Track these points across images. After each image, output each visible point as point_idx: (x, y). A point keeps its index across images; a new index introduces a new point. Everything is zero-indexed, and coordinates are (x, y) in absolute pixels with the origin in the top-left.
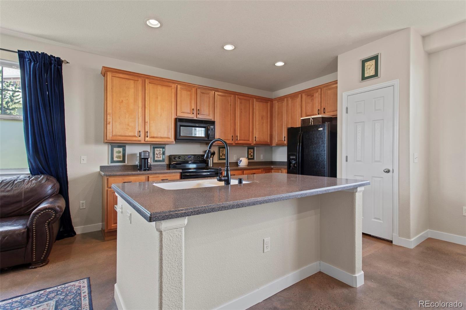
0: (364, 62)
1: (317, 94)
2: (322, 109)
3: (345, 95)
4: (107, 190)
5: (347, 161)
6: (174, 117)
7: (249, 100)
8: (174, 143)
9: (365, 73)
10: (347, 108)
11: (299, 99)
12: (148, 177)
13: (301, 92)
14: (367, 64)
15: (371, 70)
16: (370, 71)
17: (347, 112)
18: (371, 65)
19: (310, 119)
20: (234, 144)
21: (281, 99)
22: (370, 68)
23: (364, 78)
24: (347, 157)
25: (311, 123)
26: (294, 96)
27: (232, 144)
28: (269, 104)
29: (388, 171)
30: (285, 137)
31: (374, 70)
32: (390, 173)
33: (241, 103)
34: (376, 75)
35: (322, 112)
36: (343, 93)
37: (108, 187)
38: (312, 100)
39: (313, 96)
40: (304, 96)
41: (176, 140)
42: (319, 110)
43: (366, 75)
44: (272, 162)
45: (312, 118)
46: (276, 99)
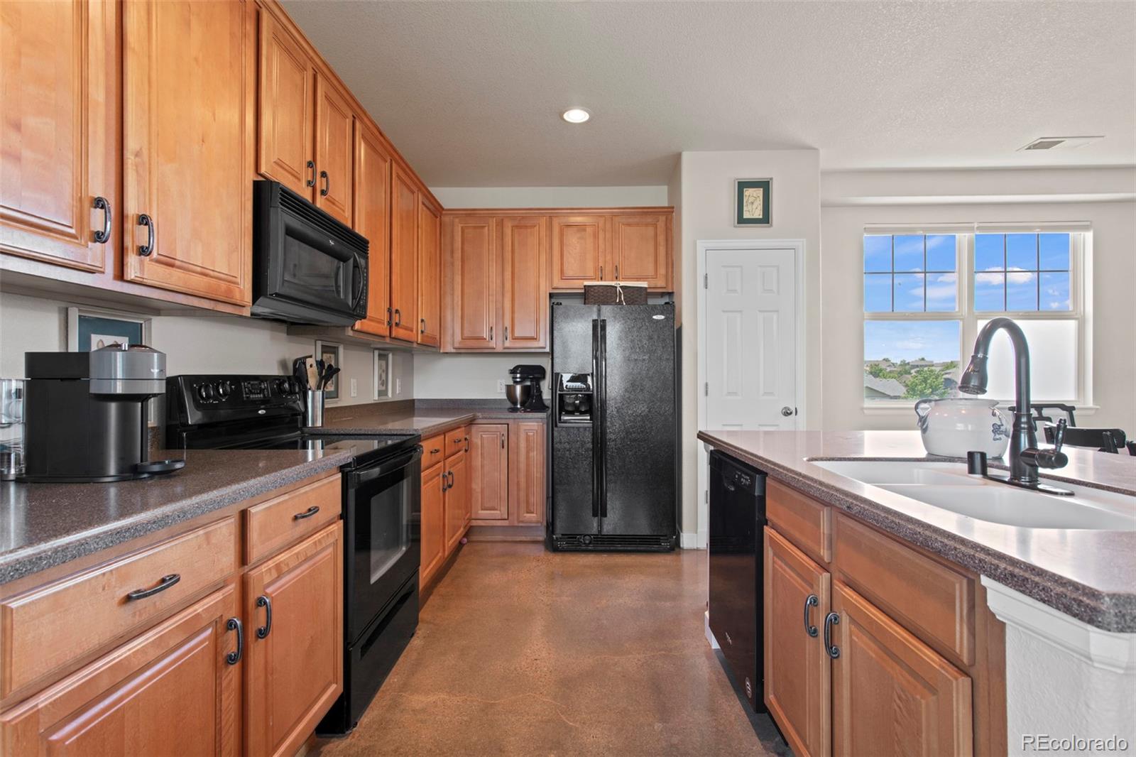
0: (743, 185)
2: (611, 270)
3: (703, 246)
5: (707, 394)
6: (250, 177)
8: (248, 316)
9: (745, 209)
10: (706, 278)
11: (539, 230)
14: (748, 192)
15: (754, 207)
16: (753, 209)
17: (706, 286)
18: (754, 195)
19: (616, 287)
22: (752, 203)
23: (741, 220)
24: (707, 385)
25: (620, 298)
27: (379, 338)
29: (787, 413)
30: (491, 331)
31: (761, 207)
32: (792, 416)
33: (401, 195)
34: (766, 219)
35: (610, 276)
36: (698, 241)
40: (556, 226)
43: (746, 215)
44: (413, 401)
45: (621, 287)
46: (454, 212)
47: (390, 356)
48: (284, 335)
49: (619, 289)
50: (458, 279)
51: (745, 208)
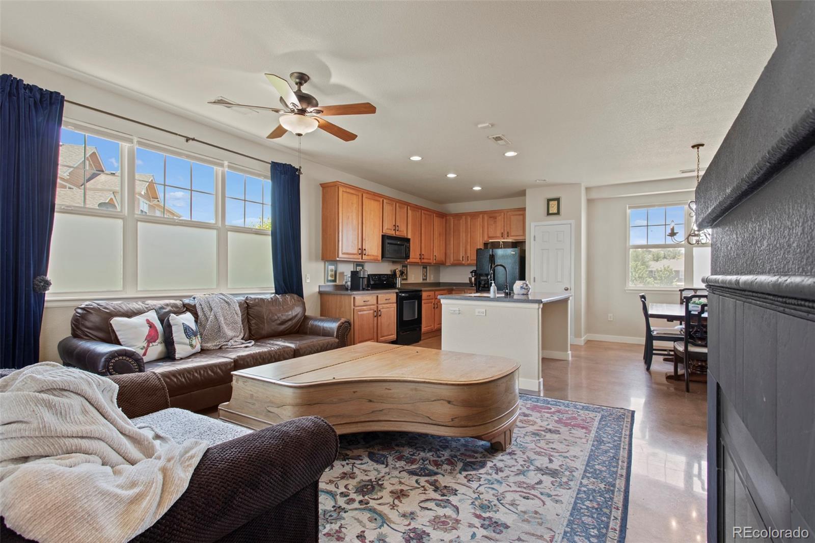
0: (549, 200)
1: (500, 218)
2: (506, 233)
3: (533, 225)
4: (354, 309)
5: (534, 281)
6: (381, 234)
7: (431, 215)
8: (380, 261)
10: (535, 237)
11: (480, 220)
12: (377, 296)
13: (483, 213)
14: (551, 203)
15: (554, 208)
16: (553, 210)
17: (535, 240)
18: (554, 204)
19: (499, 242)
20: (420, 264)
21: (458, 216)
23: (549, 214)
24: (535, 278)
25: (501, 246)
26: (474, 215)
27: (418, 263)
28: (444, 219)
29: (566, 289)
30: (463, 257)
31: (556, 208)
32: (569, 290)
33: (425, 218)
34: (558, 213)
35: (506, 236)
36: (531, 223)
37: (354, 306)
38: (495, 222)
39: (496, 218)
40: (486, 218)
41: (383, 259)
42: (502, 233)
43: (550, 212)
44: (440, 283)
45: (502, 242)
46: (451, 215)
47: (428, 267)
48: (391, 264)
49: (501, 243)
50: (452, 239)
51: (550, 209)
